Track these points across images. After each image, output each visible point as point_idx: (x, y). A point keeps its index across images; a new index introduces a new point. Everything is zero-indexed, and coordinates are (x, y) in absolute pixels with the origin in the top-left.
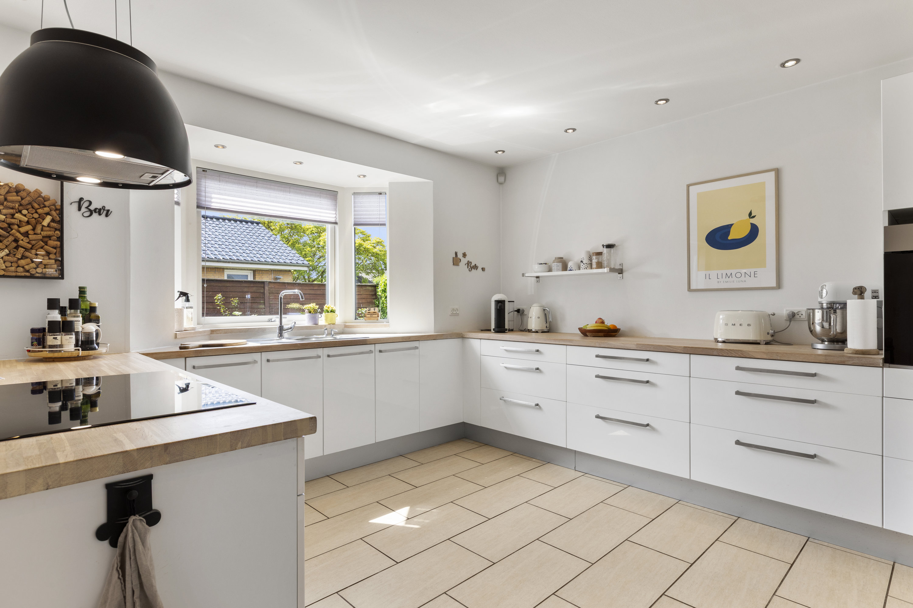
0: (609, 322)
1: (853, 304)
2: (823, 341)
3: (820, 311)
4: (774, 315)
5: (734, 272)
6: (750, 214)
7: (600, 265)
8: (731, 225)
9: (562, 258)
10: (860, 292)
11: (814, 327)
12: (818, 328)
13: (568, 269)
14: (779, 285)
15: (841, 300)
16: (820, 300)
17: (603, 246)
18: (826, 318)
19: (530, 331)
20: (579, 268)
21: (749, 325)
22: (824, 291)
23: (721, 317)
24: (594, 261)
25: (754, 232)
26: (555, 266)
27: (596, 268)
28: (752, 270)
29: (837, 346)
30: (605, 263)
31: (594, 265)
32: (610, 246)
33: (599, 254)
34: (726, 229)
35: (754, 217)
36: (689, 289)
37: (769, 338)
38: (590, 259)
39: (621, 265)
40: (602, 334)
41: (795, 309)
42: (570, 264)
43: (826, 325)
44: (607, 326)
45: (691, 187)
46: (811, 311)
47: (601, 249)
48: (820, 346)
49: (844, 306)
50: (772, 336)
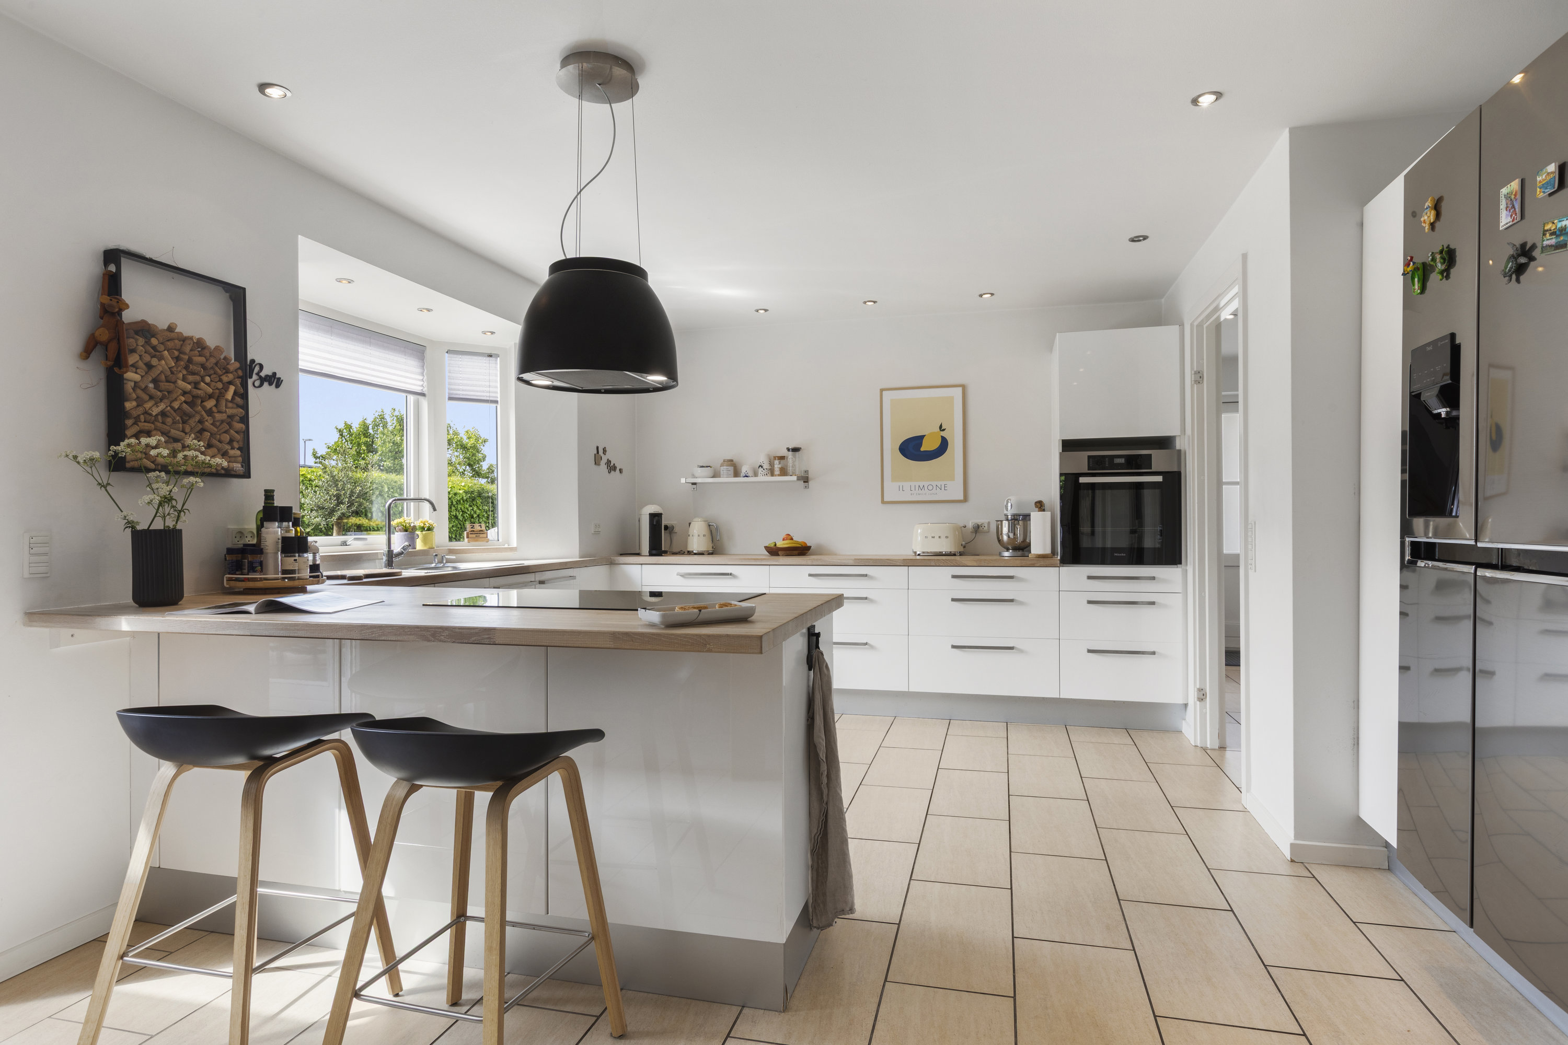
0: (800, 538)
1: (1036, 517)
2: (1008, 550)
3: (1007, 522)
4: (965, 527)
5: (926, 484)
6: (941, 427)
7: (784, 472)
8: (924, 436)
9: (732, 461)
10: (1040, 506)
11: (1002, 537)
12: (1005, 538)
13: (743, 474)
14: (966, 499)
15: (1025, 512)
16: (1005, 512)
17: (788, 449)
18: (1013, 529)
19: (690, 553)
20: (756, 475)
21: (947, 537)
22: (1009, 504)
23: (919, 531)
24: (777, 466)
25: (944, 446)
26: (724, 470)
27: (779, 475)
28: (943, 483)
29: (1020, 553)
30: (790, 469)
31: (777, 472)
32: (796, 450)
33: (782, 458)
34: (919, 440)
35: (944, 430)
36: (883, 502)
37: (962, 549)
38: (771, 464)
39: (806, 472)
40: (796, 552)
41: (979, 521)
42: (744, 469)
43: (1011, 535)
44: (797, 542)
45: (884, 393)
46: (999, 523)
47: (784, 452)
48: (1006, 554)
49: (1027, 517)
50: (964, 547)
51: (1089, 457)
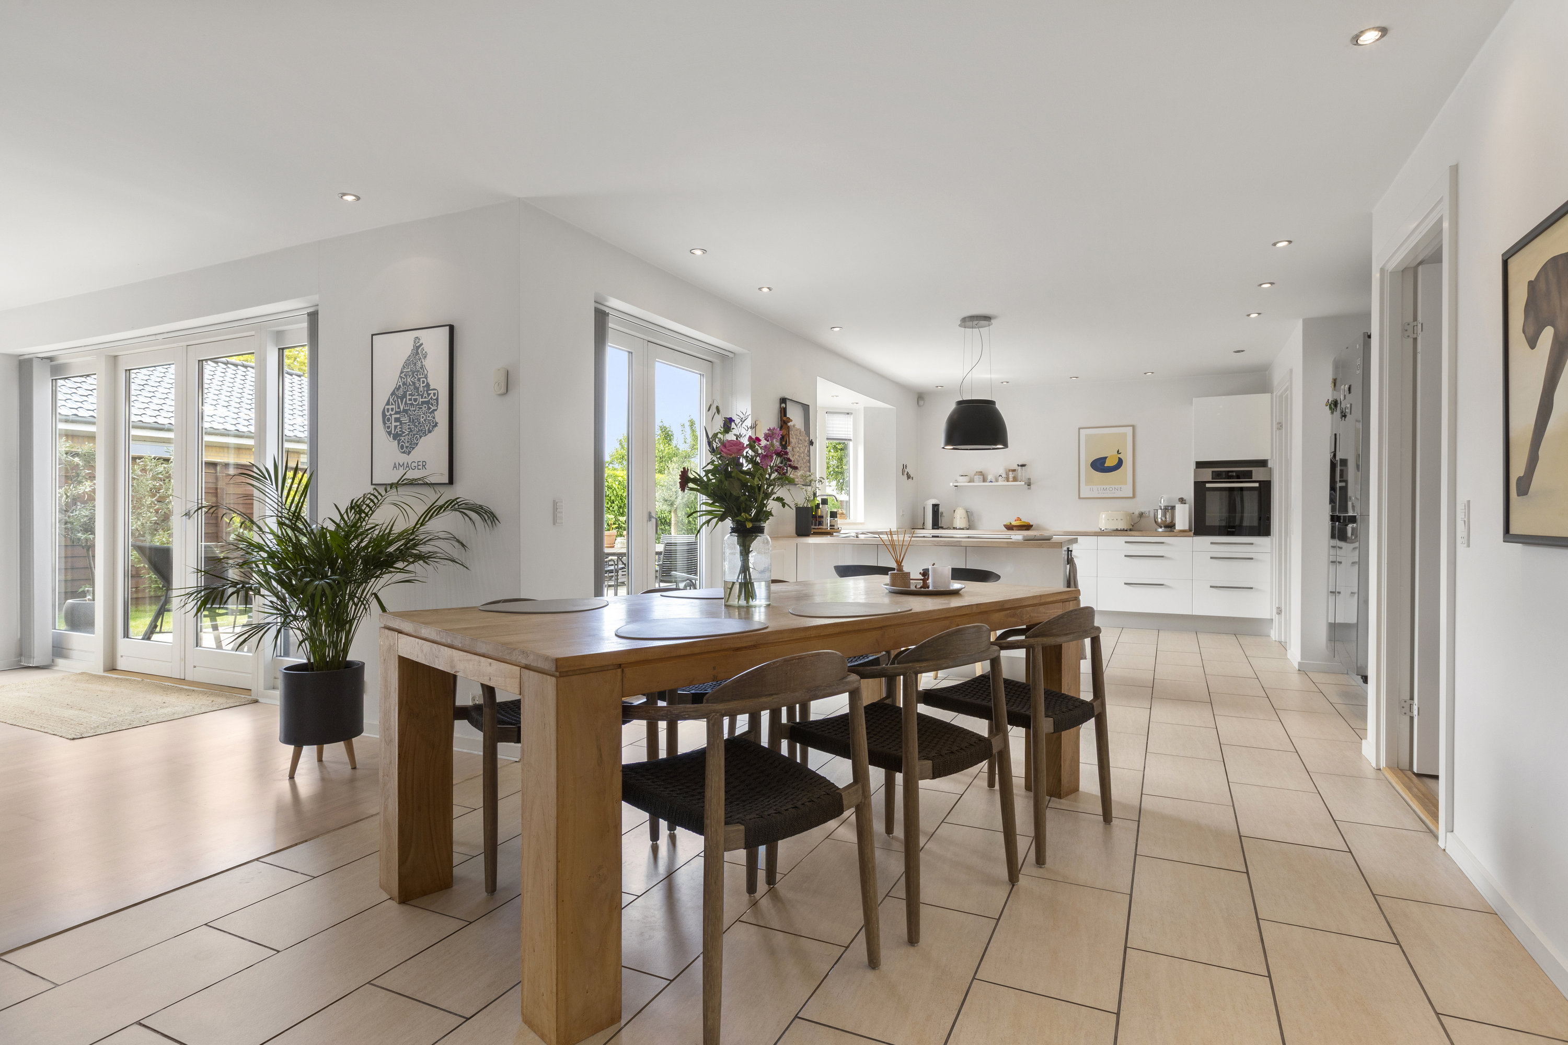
0: (1026, 519)
1: (1179, 508)
2: (1161, 527)
3: (1161, 511)
4: (1133, 513)
5: (1108, 487)
6: (1118, 451)
7: (1015, 479)
8: (1106, 458)
9: (981, 472)
10: (1182, 501)
11: (1158, 520)
12: (1159, 520)
13: (989, 480)
14: (1134, 496)
15: (1173, 505)
16: (1160, 505)
17: (1018, 465)
18: (1164, 515)
20: (997, 481)
21: (1121, 520)
22: (1162, 500)
23: (1103, 516)
24: (1011, 475)
25: (1120, 463)
26: (976, 478)
27: (1012, 481)
28: (1119, 486)
29: (1169, 529)
30: (1019, 478)
31: (1011, 479)
32: (1023, 466)
33: (1014, 471)
34: (1104, 459)
35: (1120, 453)
36: (1080, 498)
37: (1131, 527)
38: (1007, 475)
39: (1029, 479)
40: (1025, 528)
41: (1143, 510)
42: (990, 478)
43: (1164, 519)
44: (1024, 522)
45: (1081, 430)
46: (1156, 511)
47: (1015, 467)
48: (1160, 530)
49: (1173, 508)
50: (1133, 526)
51: (1213, 472)
